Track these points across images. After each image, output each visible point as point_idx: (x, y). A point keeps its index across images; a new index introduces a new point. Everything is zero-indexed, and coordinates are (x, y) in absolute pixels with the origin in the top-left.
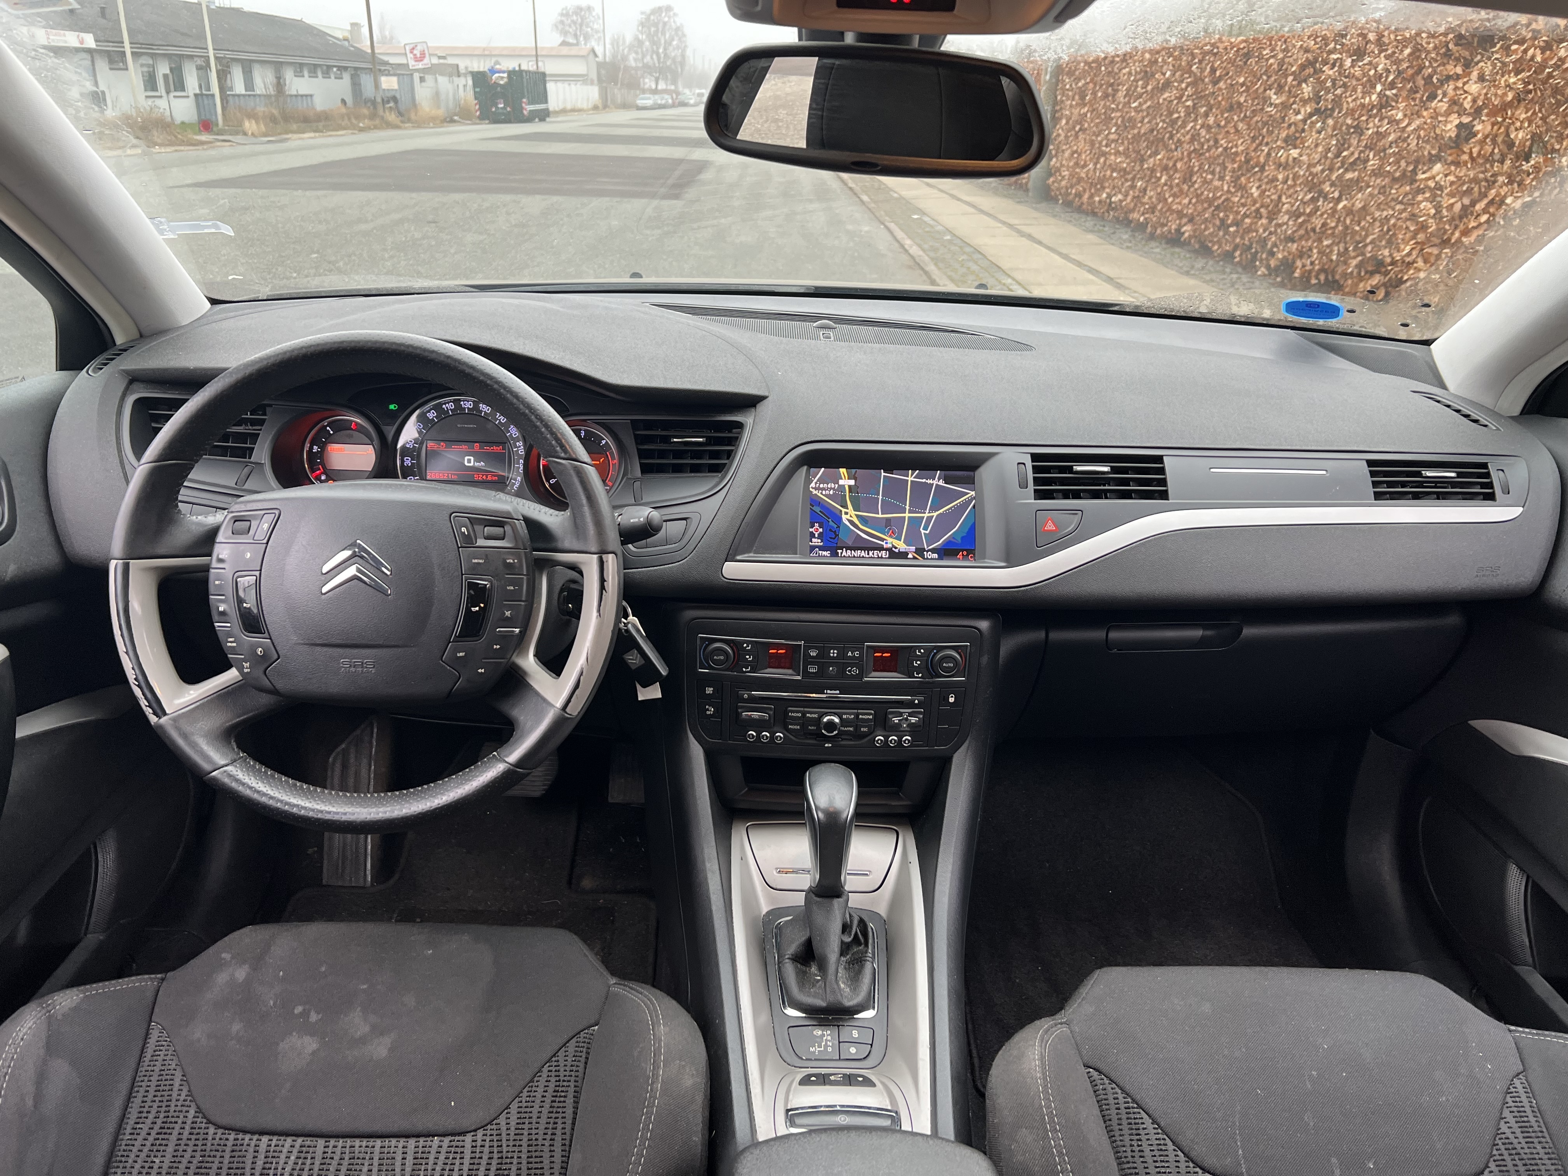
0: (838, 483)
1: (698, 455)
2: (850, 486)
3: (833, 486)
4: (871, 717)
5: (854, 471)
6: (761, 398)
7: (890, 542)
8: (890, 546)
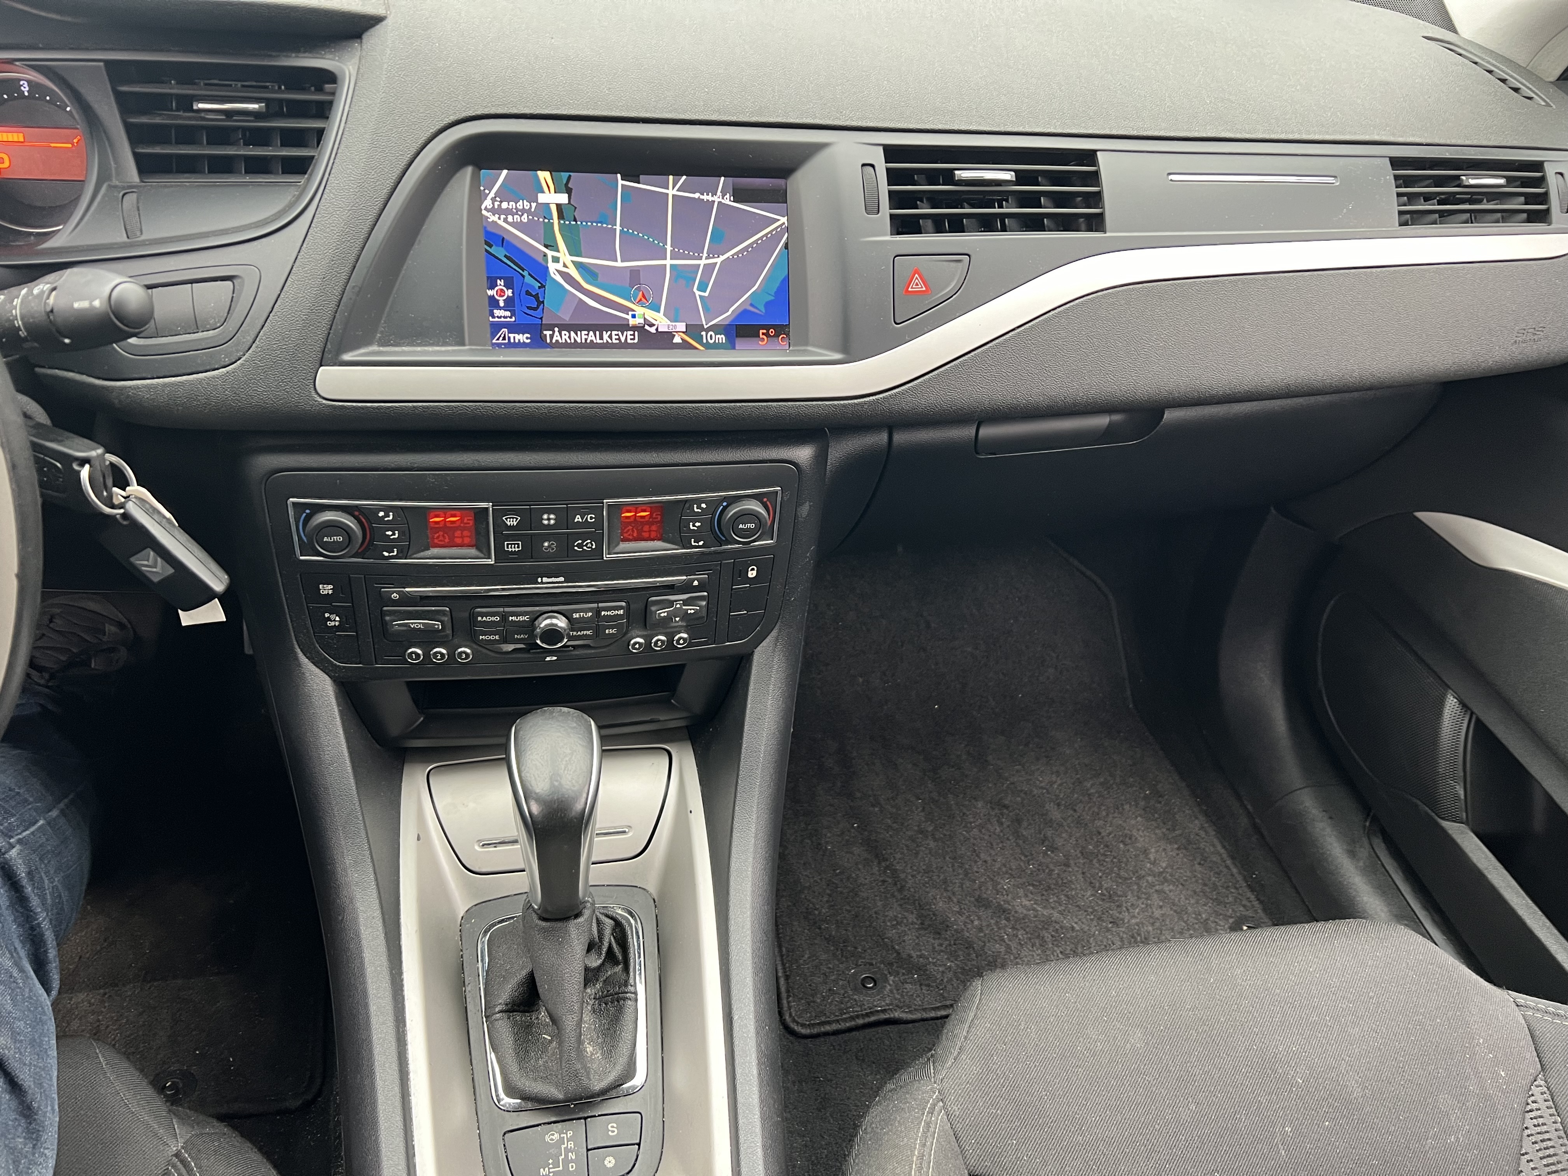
0: (536, 201)
1: (259, 137)
2: (559, 206)
3: (527, 205)
4: (621, 612)
5: (565, 175)
6: (373, 21)
7: (640, 314)
8: (639, 321)
